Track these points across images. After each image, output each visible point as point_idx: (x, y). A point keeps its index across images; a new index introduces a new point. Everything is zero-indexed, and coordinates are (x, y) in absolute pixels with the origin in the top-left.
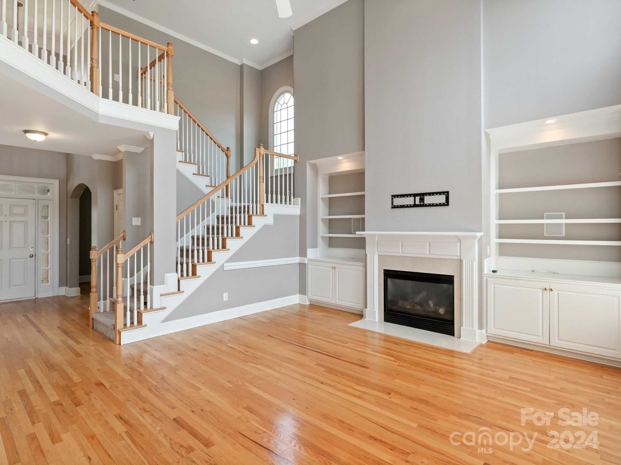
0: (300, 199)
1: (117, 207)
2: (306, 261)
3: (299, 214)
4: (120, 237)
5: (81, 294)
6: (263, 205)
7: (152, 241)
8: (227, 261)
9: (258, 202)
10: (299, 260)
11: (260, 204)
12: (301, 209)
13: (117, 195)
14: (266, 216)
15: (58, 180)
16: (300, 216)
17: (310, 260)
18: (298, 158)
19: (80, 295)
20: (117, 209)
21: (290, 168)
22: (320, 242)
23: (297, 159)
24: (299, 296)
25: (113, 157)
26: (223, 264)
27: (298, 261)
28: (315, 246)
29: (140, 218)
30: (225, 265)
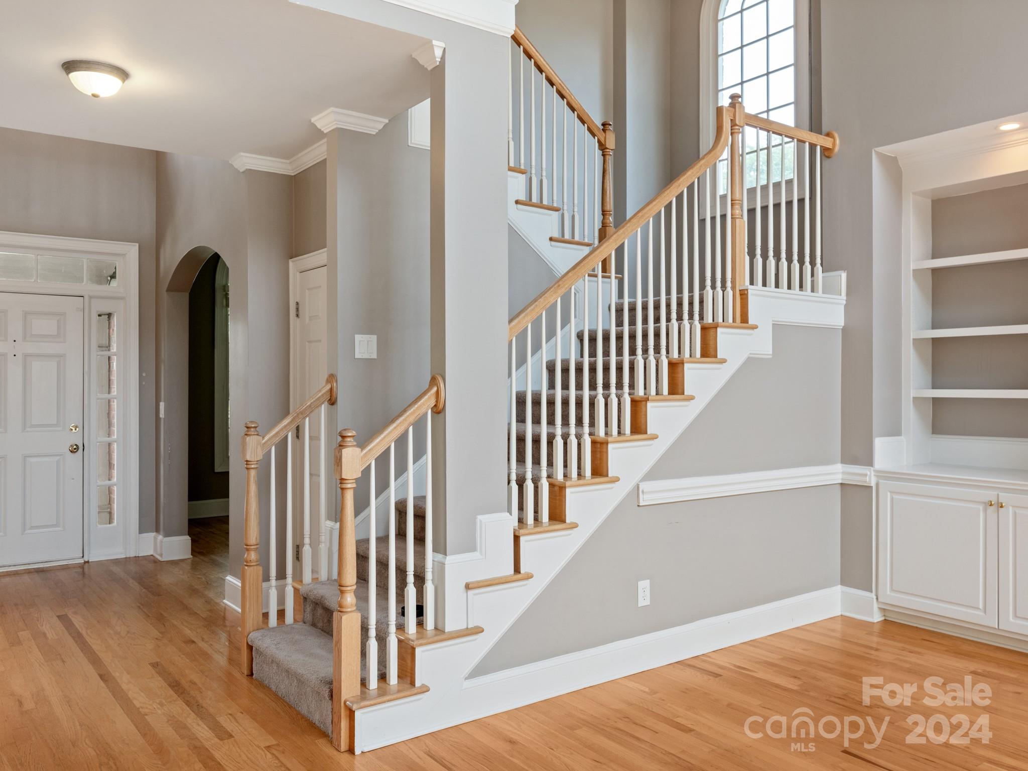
0: (844, 275)
1: (297, 309)
2: (872, 477)
3: (843, 325)
4: (323, 395)
5: (192, 555)
6: (744, 295)
7: (441, 406)
8: (650, 476)
9: (729, 284)
10: (843, 473)
11: (733, 288)
12: (846, 307)
13: (298, 273)
14: (755, 327)
15: (137, 244)
16: (845, 330)
17: (883, 475)
18: (838, 142)
19: (191, 557)
20: (297, 316)
21: (789, 182)
22: (911, 418)
23: (834, 144)
24: (842, 592)
25: (288, 161)
26: (638, 487)
27: (840, 476)
28: (895, 431)
29: (376, 336)
30: (643, 486)
